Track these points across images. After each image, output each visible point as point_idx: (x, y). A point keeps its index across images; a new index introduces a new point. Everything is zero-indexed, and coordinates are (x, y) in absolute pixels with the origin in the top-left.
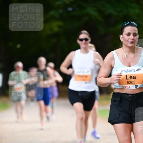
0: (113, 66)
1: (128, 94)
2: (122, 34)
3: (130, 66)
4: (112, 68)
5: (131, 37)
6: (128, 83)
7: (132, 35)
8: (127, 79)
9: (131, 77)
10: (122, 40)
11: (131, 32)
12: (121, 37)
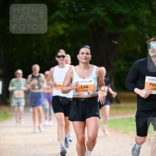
0: (72, 79)
1: (82, 98)
2: (78, 54)
3: (84, 78)
4: (72, 80)
5: (85, 55)
6: (83, 91)
7: (85, 54)
8: (82, 88)
9: (84, 87)
10: (78, 58)
11: (84, 52)
12: (78, 56)
